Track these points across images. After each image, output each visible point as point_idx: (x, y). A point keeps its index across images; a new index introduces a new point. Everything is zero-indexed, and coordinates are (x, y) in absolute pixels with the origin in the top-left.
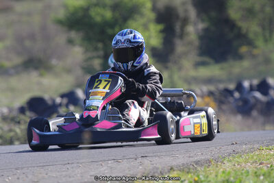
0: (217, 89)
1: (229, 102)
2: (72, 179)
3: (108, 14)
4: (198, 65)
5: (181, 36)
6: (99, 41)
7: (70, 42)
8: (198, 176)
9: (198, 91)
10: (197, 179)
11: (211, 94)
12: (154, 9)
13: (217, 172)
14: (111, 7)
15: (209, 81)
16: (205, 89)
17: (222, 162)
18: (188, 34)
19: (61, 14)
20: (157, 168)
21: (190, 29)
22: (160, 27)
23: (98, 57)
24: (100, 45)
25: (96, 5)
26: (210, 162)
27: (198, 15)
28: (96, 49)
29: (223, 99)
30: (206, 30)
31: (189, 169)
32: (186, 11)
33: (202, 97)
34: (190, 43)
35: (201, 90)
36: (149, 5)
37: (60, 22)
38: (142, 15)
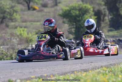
0: (116, 39)
1: (120, 44)
2: (67, 70)
3: (77, 13)
4: (109, 31)
5: (103, 21)
6: (74, 22)
7: (64, 22)
8: (111, 69)
9: (109, 40)
10: (111, 70)
11: (114, 41)
12: (93, 11)
13: (118, 68)
14: (78, 10)
15: (113, 37)
16: (112, 39)
17: (120, 65)
18: (106, 20)
19: (61, 12)
20: (97, 66)
21: (106, 18)
22: (96, 17)
23: (74, 28)
24: (74, 24)
25: (73, 9)
26: (115, 64)
27: (109, 13)
28: (73, 25)
29: (118, 43)
30: (112, 18)
31: (108, 67)
32: (105, 12)
33: (111, 42)
34: (106, 23)
35: (110, 40)
36: (92, 9)
37: (60, 15)
38: (89, 13)
